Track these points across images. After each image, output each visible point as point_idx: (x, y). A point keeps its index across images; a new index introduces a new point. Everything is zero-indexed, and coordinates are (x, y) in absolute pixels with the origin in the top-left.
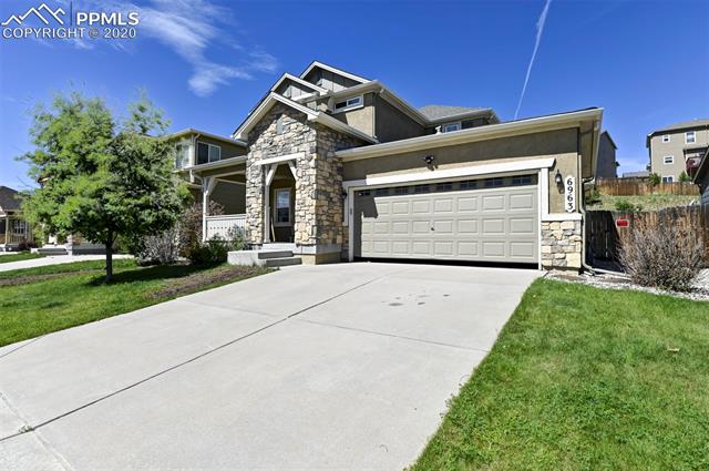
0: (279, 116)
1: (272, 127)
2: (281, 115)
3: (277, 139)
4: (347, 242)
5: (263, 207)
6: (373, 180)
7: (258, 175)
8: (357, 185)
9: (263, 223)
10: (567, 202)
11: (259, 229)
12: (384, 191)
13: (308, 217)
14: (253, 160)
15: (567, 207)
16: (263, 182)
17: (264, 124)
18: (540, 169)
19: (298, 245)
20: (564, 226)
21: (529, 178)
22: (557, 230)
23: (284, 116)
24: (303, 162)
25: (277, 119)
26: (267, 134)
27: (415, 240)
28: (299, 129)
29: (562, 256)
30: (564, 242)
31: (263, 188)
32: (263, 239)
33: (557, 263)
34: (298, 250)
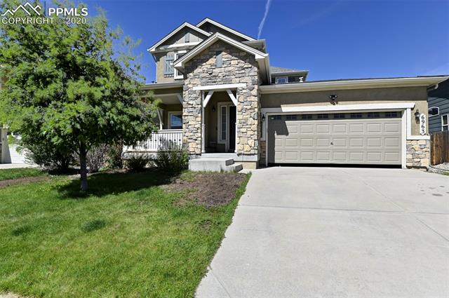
0: (218, 53)
1: (212, 61)
2: (220, 52)
3: (217, 71)
4: (265, 152)
5: (201, 124)
6: (287, 109)
7: (196, 98)
8: (273, 111)
9: (201, 137)
10: (421, 129)
11: (198, 142)
12: (293, 117)
13: (250, 133)
14: (190, 86)
15: (421, 132)
16: (202, 104)
17: (202, 57)
18: (406, 109)
19: (239, 155)
20: (420, 143)
21: (397, 114)
22: (416, 146)
23: (223, 53)
24: (244, 91)
25: (217, 55)
26: (206, 66)
27: (318, 151)
28: (240, 65)
29: (419, 160)
30: (419, 152)
31: (201, 108)
32: (201, 150)
33: (416, 164)
34: (241, 158)
